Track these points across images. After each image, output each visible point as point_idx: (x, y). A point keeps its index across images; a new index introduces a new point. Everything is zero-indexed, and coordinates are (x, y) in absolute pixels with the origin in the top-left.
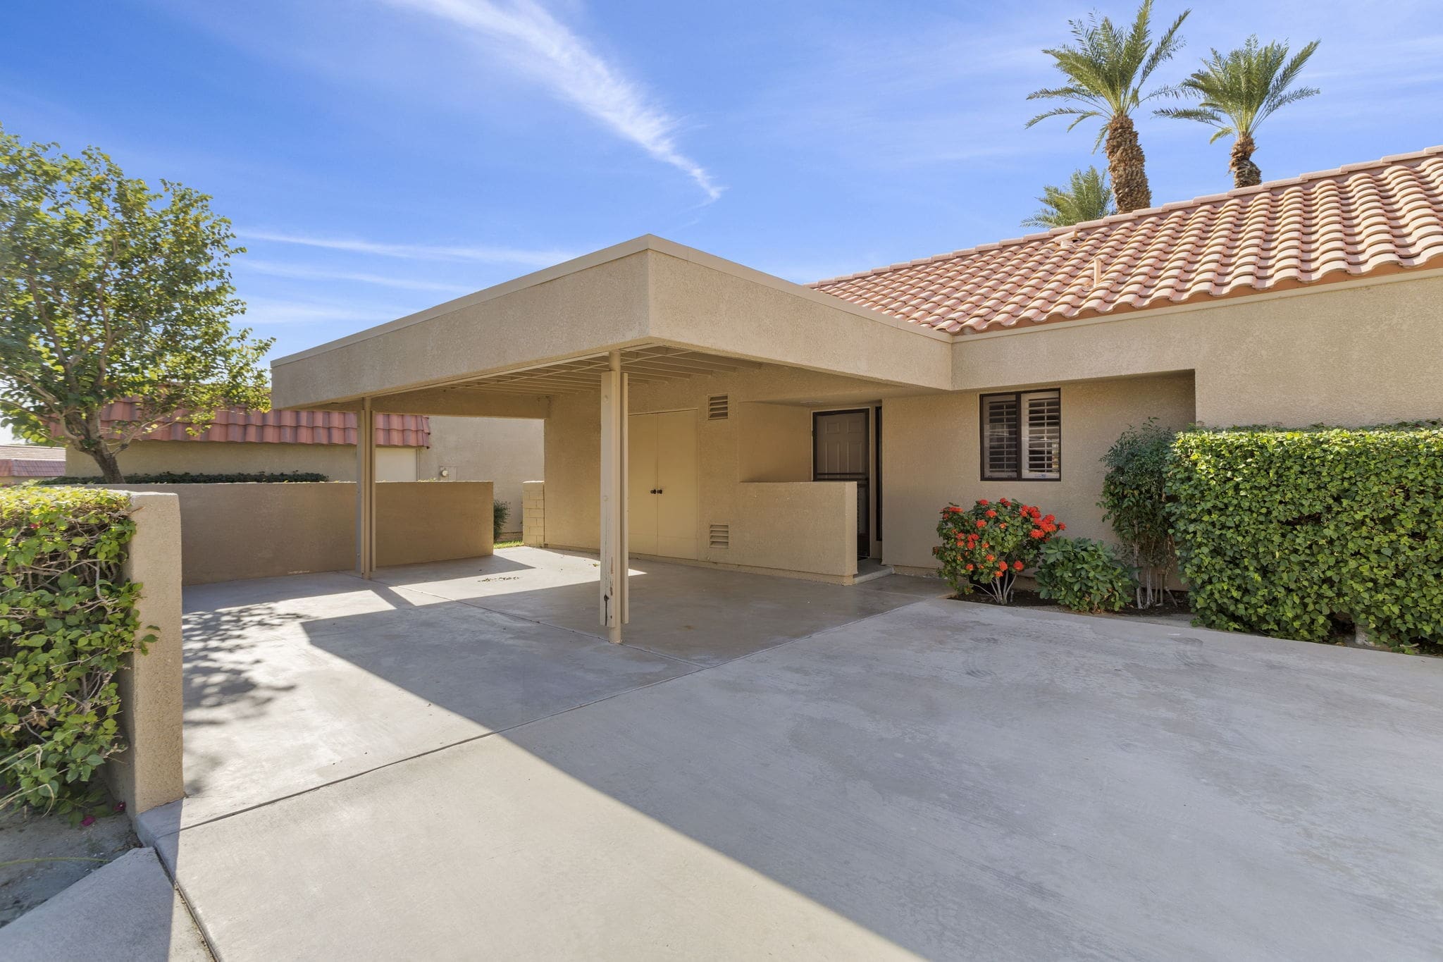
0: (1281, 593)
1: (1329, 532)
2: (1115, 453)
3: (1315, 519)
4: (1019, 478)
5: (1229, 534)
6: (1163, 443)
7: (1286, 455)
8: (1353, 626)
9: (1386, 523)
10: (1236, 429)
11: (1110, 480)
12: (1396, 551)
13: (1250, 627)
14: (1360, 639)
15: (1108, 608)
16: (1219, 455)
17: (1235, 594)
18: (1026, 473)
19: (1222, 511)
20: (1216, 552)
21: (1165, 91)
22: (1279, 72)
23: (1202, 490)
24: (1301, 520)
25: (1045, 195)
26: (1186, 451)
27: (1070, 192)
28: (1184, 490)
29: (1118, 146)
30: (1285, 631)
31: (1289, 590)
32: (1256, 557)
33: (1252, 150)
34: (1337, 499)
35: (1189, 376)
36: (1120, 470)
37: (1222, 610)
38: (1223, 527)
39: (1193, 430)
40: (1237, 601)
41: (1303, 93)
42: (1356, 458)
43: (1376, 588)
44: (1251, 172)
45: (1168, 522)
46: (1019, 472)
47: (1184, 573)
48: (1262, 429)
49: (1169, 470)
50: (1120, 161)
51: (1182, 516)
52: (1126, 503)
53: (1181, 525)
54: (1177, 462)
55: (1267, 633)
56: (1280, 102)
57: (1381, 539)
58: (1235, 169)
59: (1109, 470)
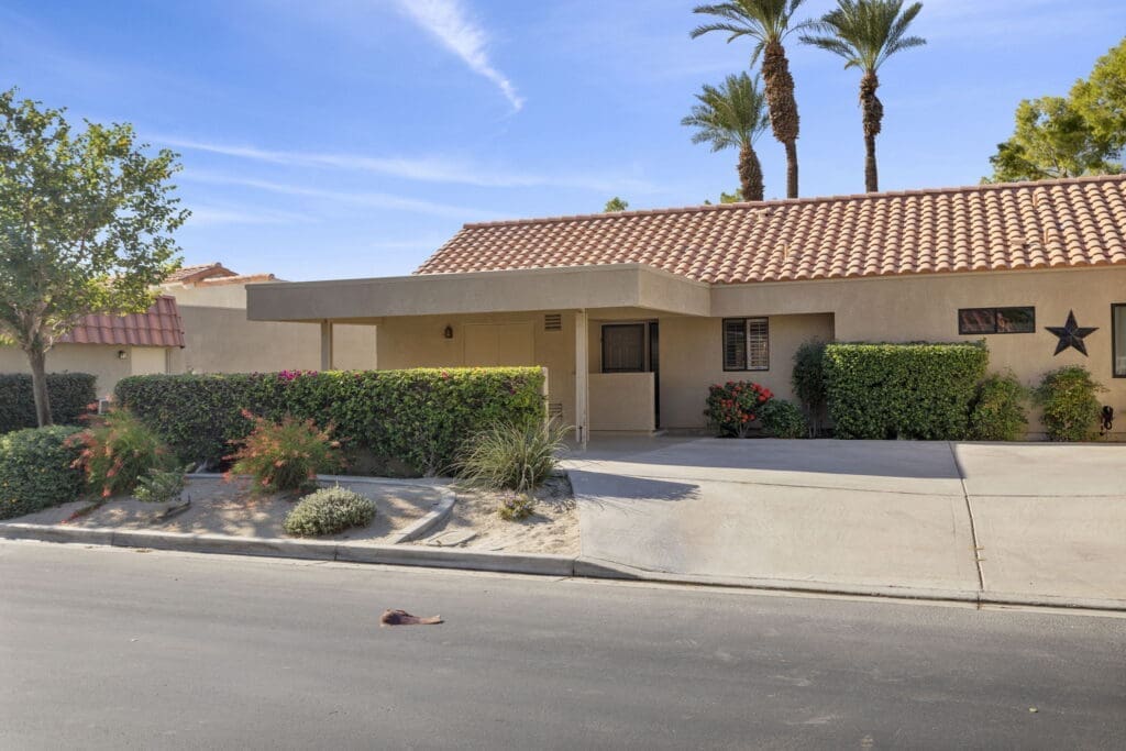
0: (868, 419)
1: (885, 389)
2: (799, 355)
3: (880, 384)
4: (746, 370)
5: (849, 392)
6: (821, 349)
7: (870, 356)
8: (896, 432)
9: (904, 385)
10: (852, 343)
11: (796, 369)
12: (907, 397)
13: (858, 436)
14: (899, 437)
15: (797, 436)
16: (845, 356)
17: (852, 421)
18: (750, 367)
19: (846, 382)
20: (844, 402)
21: (810, 24)
22: (896, 21)
23: (838, 372)
24: (875, 385)
25: (702, 93)
26: (831, 353)
27: (726, 93)
28: (831, 372)
29: (773, 71)
30: (871, 437)
31: (871, 417)
32: (859, 403)
33: (876, 86)
34: (888, 375)
35: (831, 315)
36: (801, 364)
37: (846, 430)
38: (847, 389)
39: (834, 343)
40: (852, 424)
41: (914, 42)
42: (893, 357)
43: (901, 413)
44: (875, 106)
45: (824, 390)
46: (746, 366)
47: (830, 413)
48: (861, 343)
49: (825, 364)
50: (774, 85)
51: (829, 386)
52: (804, 381)
53: (829, 390)
54: (827, 359)
55: (864, 438)
56: (897, 46)
57: (902, 392)
58: (863, 101)
59: (796, 364)
